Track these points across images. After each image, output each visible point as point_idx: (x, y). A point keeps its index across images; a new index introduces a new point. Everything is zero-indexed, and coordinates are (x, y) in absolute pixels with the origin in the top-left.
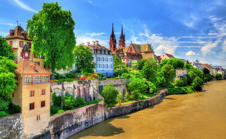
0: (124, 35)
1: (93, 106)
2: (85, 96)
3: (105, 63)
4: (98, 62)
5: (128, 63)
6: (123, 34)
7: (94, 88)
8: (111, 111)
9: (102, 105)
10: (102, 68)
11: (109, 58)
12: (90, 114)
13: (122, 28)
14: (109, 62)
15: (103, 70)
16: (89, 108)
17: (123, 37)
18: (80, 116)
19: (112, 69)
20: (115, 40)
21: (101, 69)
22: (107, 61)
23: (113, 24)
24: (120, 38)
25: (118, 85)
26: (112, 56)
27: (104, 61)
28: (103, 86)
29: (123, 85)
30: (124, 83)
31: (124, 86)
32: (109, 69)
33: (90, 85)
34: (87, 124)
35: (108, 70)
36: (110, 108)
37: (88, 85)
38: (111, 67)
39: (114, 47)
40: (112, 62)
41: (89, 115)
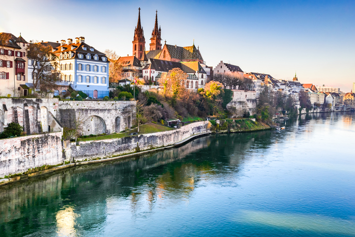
0: (160, 30)
1: (38, 138)
2: (26, 122)
3: (92, 74)
4: (78, 71)
5: (153, 77)
6: (159, 28)
7: (50, 112)
8: (78, 147)
9: (57, 138)
10: (86, 81)
11: (100, 66)
12: (28, 149)
13: (157, 16)
14: (100, 72)
15: (88, 86)
16: (29, 140)
17: (157, 33)
18: (7, 151)
19: (106, 85)
20: (143, 37)
21: (84, 83)
22: (97, 71)
23: (139, 9)
24: (152, 34)
25: (105, 110)
26: (106, 63)
27: (90, 70)
28: (74, 110)
29: (116, 110)
30: (117, 107)
31: (118, 111)
32: (100, 84)
33: (40, 106)
34: (22, 164)
35: (98, 86)
36: (75, 143)
37: (36, 106)
38: (104, 82)
39: (141, 50)
40: (106, 74)
41: (26, 150)
